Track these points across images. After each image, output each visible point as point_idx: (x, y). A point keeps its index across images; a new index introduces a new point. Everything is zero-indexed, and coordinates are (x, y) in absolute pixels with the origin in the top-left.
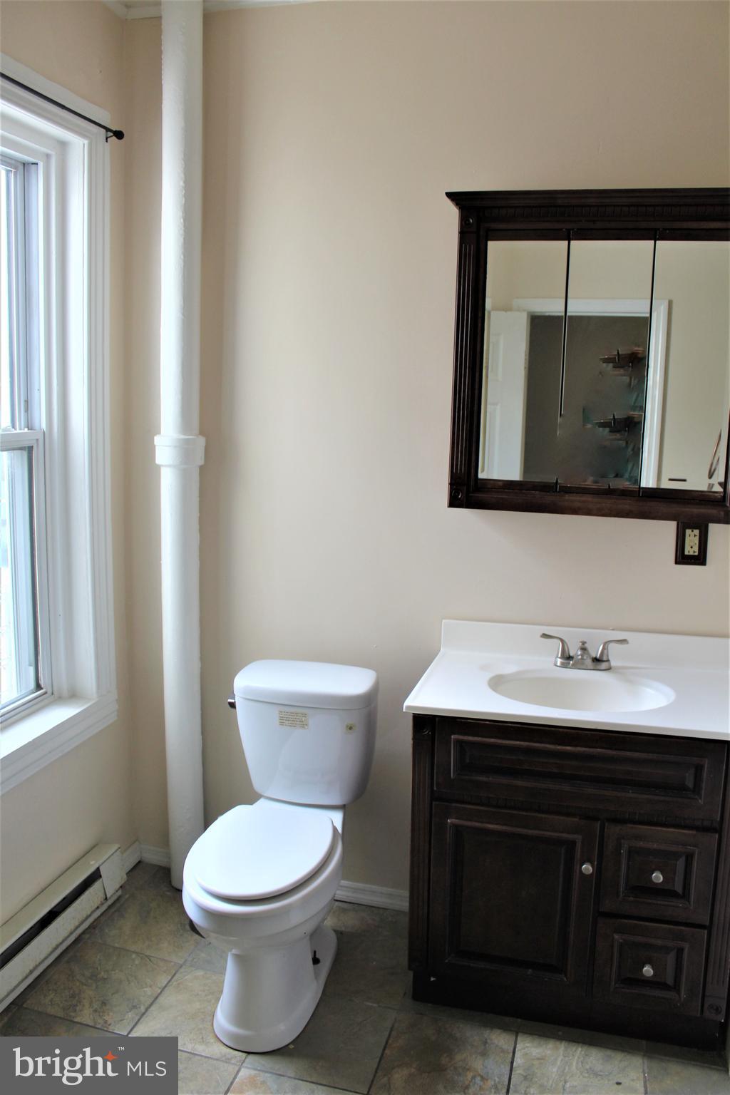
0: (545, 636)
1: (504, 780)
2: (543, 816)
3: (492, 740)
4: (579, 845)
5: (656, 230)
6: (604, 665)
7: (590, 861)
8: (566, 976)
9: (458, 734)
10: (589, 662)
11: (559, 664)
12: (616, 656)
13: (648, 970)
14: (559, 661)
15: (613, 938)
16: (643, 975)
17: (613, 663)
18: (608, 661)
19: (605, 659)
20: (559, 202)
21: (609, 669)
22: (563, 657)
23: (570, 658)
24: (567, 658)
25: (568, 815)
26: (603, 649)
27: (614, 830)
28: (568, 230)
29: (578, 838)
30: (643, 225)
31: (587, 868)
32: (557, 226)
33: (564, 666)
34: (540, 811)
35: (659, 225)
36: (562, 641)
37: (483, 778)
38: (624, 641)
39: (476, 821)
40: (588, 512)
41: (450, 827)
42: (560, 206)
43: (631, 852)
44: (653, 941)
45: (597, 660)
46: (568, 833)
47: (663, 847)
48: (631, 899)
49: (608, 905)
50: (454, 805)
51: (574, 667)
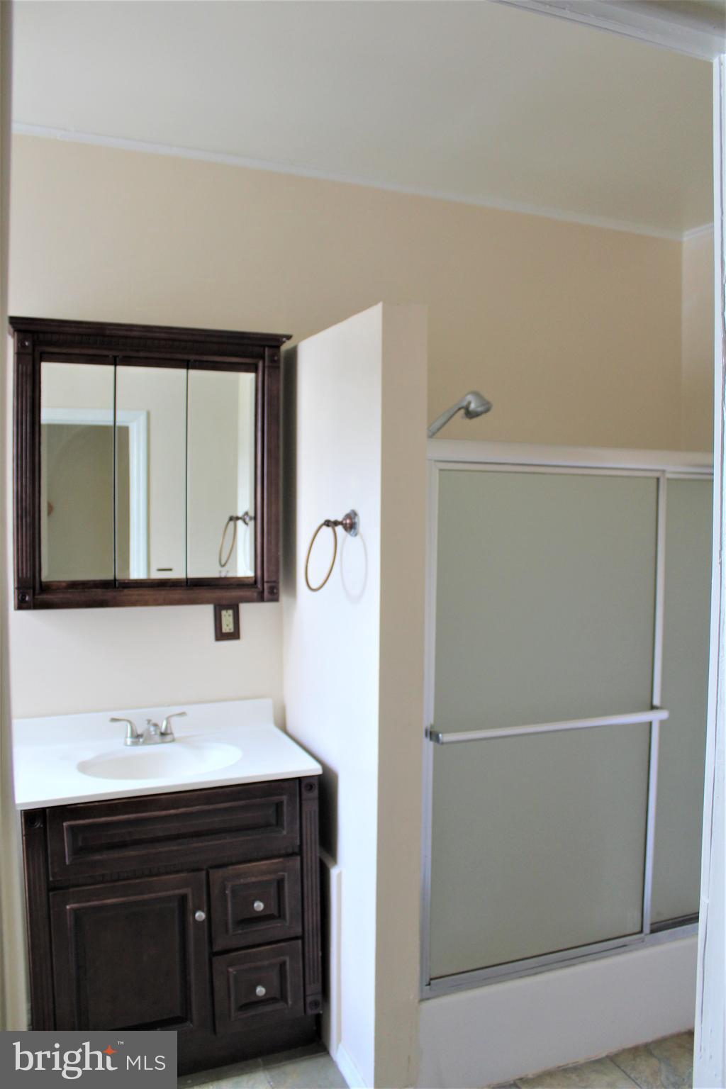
0: (114, 720)
1: (116, 854)
2: (155, 879)
3: (103, 819)
4: (190, 897)
5: (188, 361)
6: (169, 738)
7: (199, 909)
8: (191, 1022)
9: (69, 820)
10: (157, 738)
11: (129, 743)
12: (178, 729)
13: (261, 991)
14: (129, 741)
15: (228, 972)
16: (258, 997)
17: (176, 735)
18: (171, 733)
19: (169, 731)
20: (108, 332)
21: (173, 740)
22: (132, 736)
23: (139, 736)
24: (137, 737)
25: (177, 872)
26: (167, 723)
27: (217, 875)
28: (115, 357)
29: (187, 891)
30: (179, 356)
31: (200, 915)
32: (105, 353)
33: (135, 744)
34: (151, 875)
35: (192, 357)
36: (130, 722)
37: (97, 857)
38: (182, 714)
39: (96, 900)
40: (145, 604)
41: (70, 912)
42: (108, 336)
43: (233, 892)
44: (259, 964)
45: (163, 734)
46: (179, 888)
47: (259, 879)
48: (240, 932)
49: (220, 944)
50: (71, 890)
51: (144, 743)
